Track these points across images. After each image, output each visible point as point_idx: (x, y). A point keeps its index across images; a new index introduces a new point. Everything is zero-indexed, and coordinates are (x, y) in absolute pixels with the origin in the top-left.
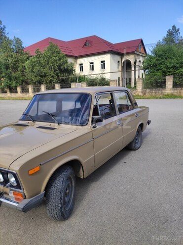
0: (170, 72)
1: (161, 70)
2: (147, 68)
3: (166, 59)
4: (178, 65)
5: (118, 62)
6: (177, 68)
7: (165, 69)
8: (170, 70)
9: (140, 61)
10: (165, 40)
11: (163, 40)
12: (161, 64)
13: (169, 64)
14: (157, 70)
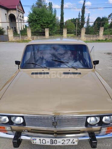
0: (45, 26)
1: (40, 24)
2: (31, 22)
3: (42, 17)
4: (49, 22)
5: (6, 14)
6: (49, 24)
7: (43, 24)
8: (46, 25)
9: (21, 16)
10: (37, 4)
11: (36, 4)
12: (39, 20)
13: (44, 21)
14: (37, 24)
